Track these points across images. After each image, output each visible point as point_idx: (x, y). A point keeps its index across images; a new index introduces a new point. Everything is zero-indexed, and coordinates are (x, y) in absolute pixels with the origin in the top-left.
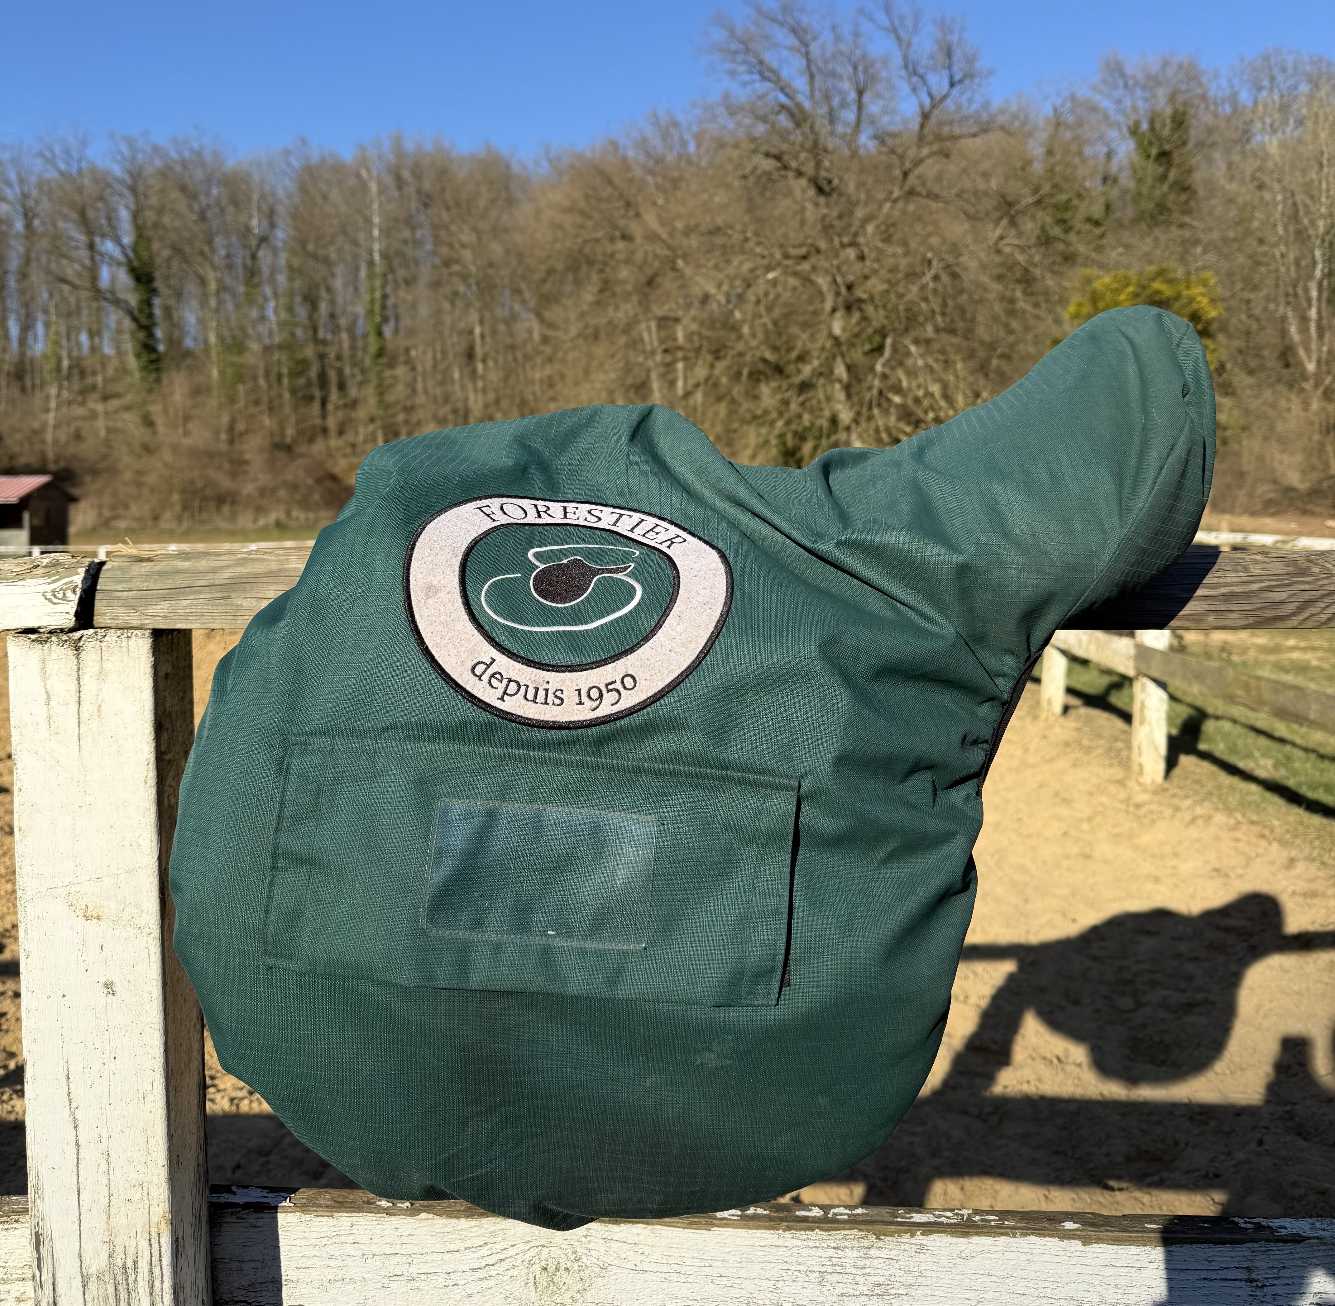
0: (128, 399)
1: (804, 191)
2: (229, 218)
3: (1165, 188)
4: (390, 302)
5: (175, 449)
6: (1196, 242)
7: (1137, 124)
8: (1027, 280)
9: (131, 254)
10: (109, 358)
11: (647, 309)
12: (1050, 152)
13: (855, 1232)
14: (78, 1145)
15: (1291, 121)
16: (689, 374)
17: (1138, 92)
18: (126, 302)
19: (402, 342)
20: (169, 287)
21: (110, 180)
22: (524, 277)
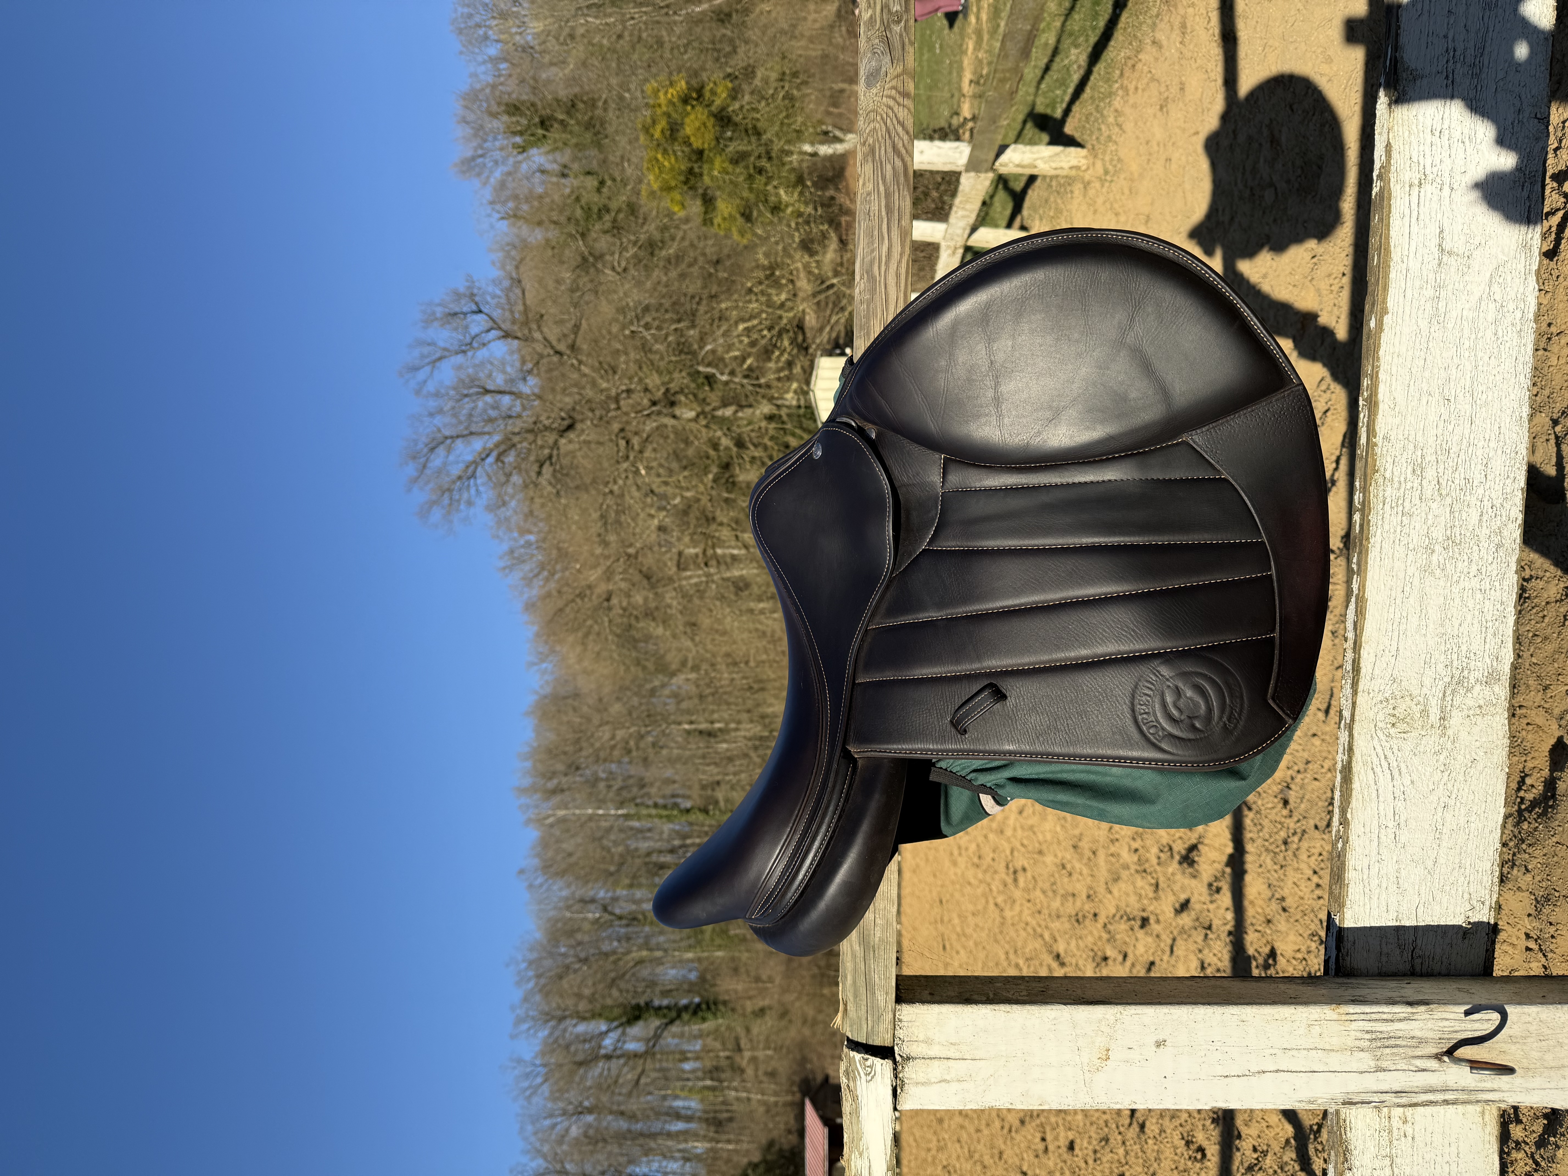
0: (740, 1031)
1: (570, 442)
2: (586, 938)
3: (572, 122)
4: (661, 801)
5: (785, 990)
6: (621, 98)
7: (515, 146)
8: (651, 247)
9: (615, 1024)
10: (704, 1046)
11: (671, 580)
12: (540, 223)
13: (1371, 489)
14: (1277, 1071)
15: (515, 9)
16: (727, 544)
17: (488, 145)
18: (658, 1028)
19: (696, 792)
20: (644, 992)
21: (551, 1040)
22: (640, 686)
